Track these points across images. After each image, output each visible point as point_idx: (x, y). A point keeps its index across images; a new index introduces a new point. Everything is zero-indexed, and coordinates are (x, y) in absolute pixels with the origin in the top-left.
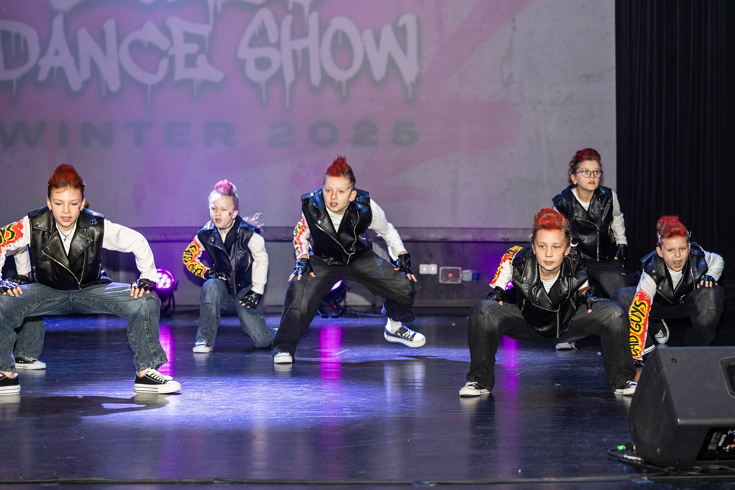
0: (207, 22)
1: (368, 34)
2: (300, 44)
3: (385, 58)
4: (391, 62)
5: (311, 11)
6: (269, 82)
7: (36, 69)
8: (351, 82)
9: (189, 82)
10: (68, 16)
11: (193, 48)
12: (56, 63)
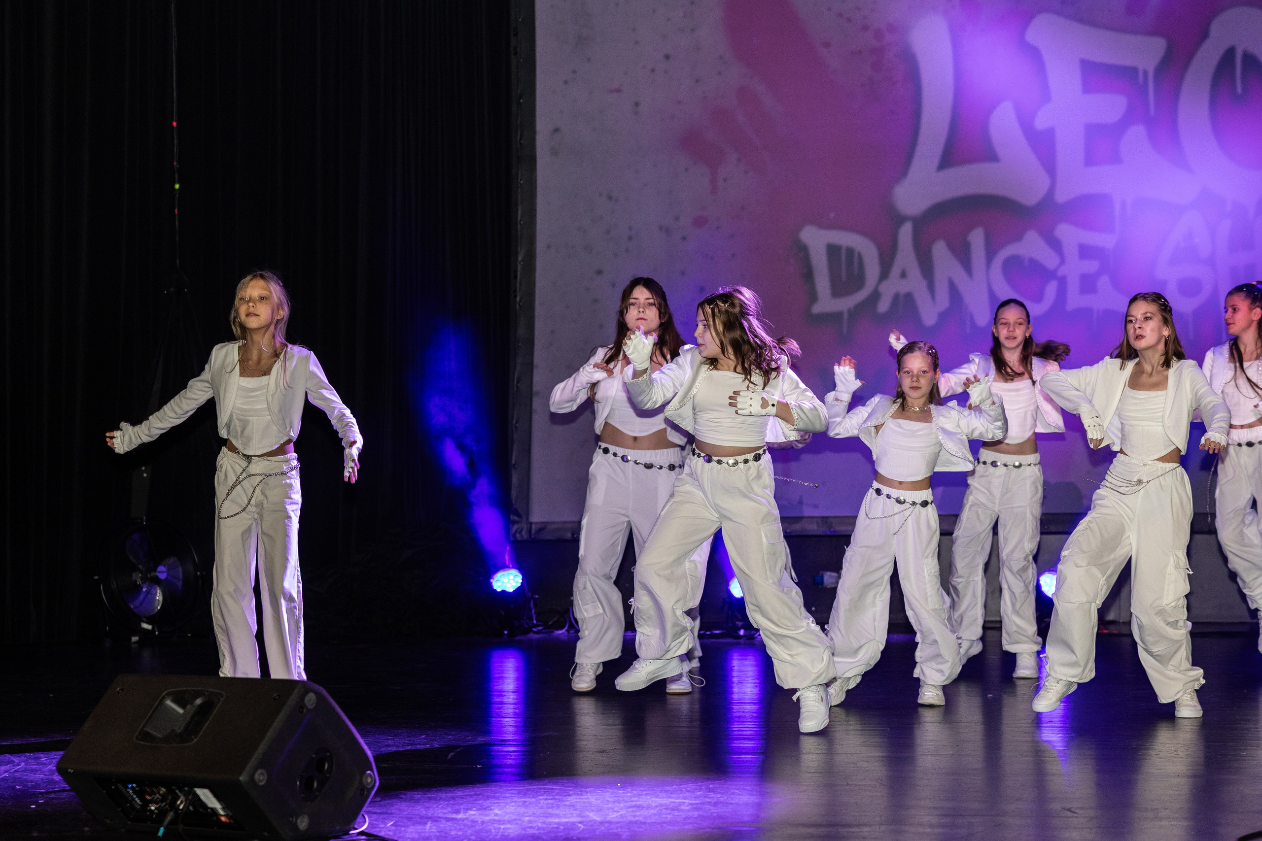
0: (1111, 230)
2: (1244, 259)
10: (919, 224)
12: (903, 287)
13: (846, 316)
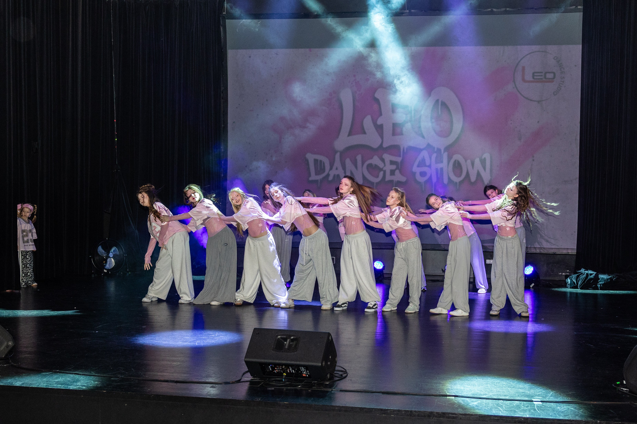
0: (400, 156)
1: (469, 162)
2: (440, 166)
3: (476, 172)
4: (479, 175)
5: (444, 152)
6: (426, 182)
7: (328, 175)
8: (461, 182)
9: (391, 181)
10: (342, 153)
11: (394, 167)
12: (336, 173)
13: (319, 181)
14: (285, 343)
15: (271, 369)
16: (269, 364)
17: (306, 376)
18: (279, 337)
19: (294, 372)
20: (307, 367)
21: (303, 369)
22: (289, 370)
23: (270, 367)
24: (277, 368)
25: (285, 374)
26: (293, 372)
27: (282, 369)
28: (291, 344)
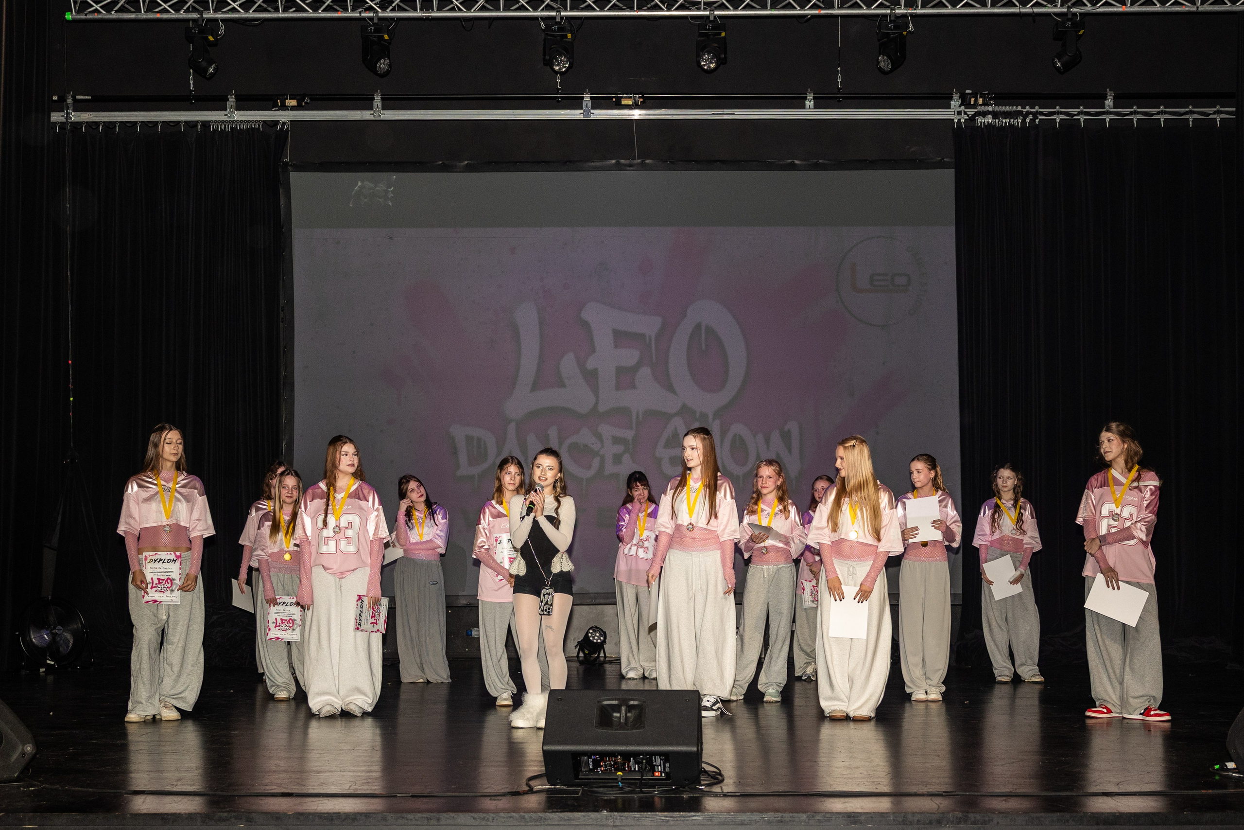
0: (631, 428)
1: (760, 437)
5: (715, 419)
10: (520, 424)
13: (476, 477)
14: (618, 715)
15: (591, 767)
16: (589, 754)
17: (661, 775)
18: (605, 703)
19: (637, 769)
20: (666, 757)
21: (658, 760)
22: (628, 765)
23: (590, 760)
24: (605, 763)
25: (620, 773)
26: (635, 769)
27: (616, 763)
28: (628, 717)
